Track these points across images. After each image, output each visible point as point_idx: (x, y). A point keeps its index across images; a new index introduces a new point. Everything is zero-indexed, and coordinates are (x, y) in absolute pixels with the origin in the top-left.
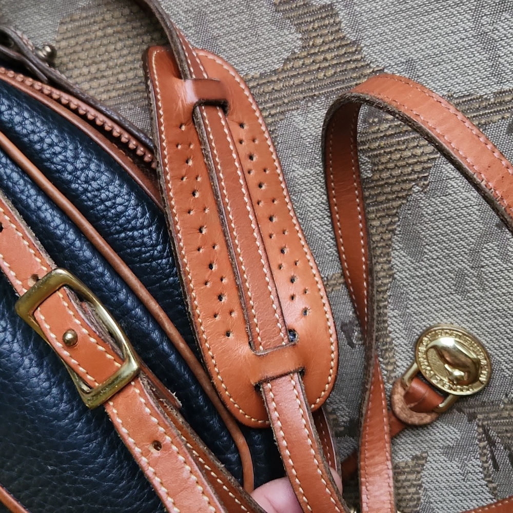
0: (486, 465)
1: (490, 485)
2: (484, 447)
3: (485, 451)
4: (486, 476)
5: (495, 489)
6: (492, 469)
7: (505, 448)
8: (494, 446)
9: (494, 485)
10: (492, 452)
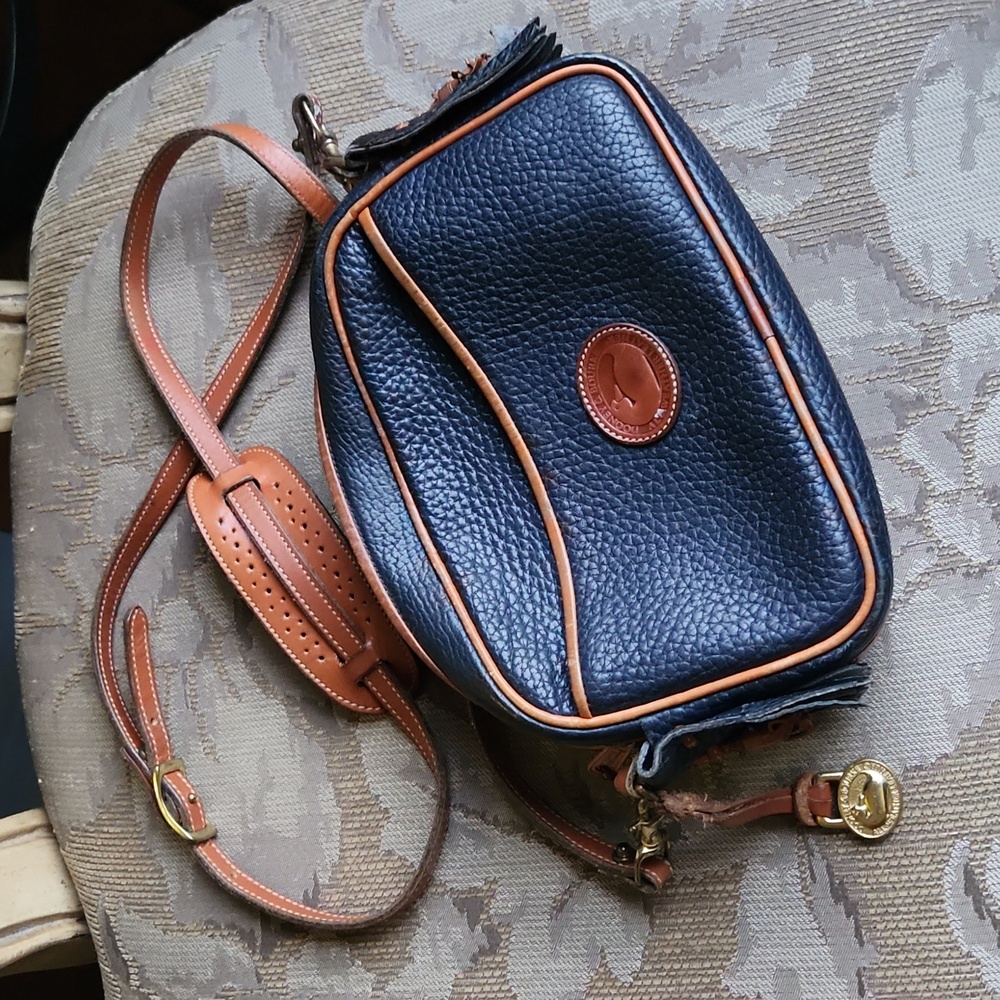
0: (804, 876)
1: (808, 898)
2: (803, 856)
3: (804, 860)
4: (803, 887)
5: (811, 902)
6: (809, 881)
7: (823, 858)
8: (813, 856)
9: (811, 898)
10: (810, 861)
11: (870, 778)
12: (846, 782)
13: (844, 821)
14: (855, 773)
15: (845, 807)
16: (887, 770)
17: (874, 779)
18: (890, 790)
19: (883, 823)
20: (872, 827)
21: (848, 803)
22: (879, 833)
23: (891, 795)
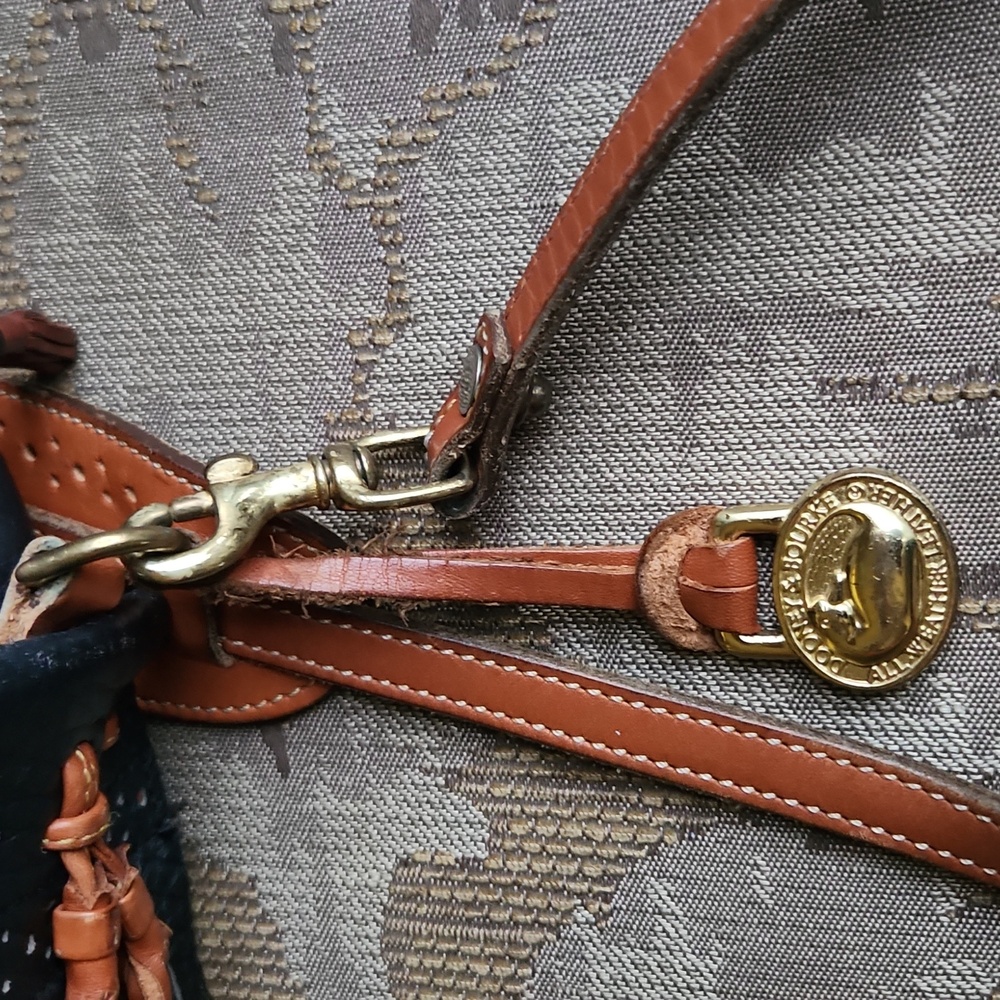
11: (866, 523)
12: (796, 538)
13: (789, 640)
14: (822, 510)
15: (793, 606)
16: (917, 503)
17: (876, 531)
18: (922, 560)
19: (898, 650)
20: (868, 660)
21: (800, 593)
22: (886, 675)
23: (925, 572)
